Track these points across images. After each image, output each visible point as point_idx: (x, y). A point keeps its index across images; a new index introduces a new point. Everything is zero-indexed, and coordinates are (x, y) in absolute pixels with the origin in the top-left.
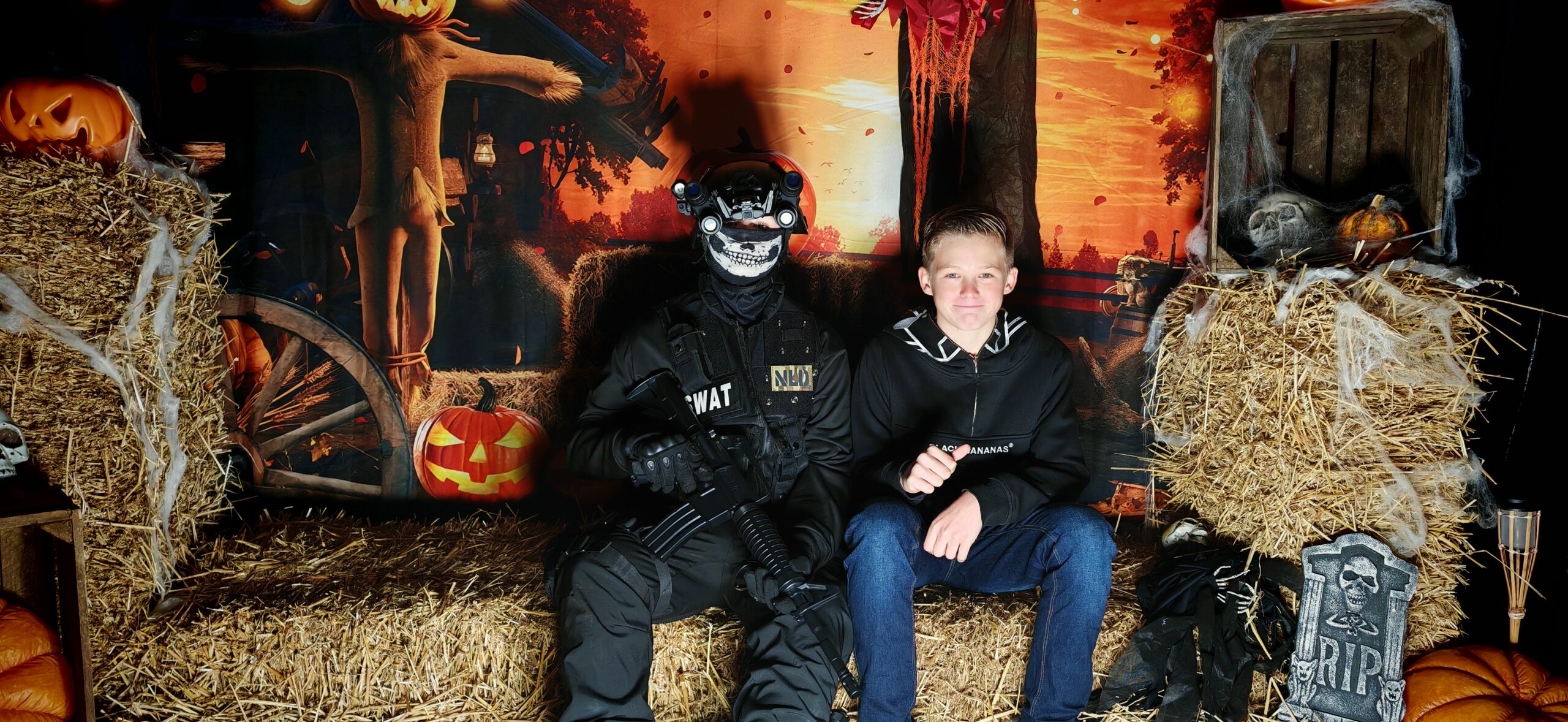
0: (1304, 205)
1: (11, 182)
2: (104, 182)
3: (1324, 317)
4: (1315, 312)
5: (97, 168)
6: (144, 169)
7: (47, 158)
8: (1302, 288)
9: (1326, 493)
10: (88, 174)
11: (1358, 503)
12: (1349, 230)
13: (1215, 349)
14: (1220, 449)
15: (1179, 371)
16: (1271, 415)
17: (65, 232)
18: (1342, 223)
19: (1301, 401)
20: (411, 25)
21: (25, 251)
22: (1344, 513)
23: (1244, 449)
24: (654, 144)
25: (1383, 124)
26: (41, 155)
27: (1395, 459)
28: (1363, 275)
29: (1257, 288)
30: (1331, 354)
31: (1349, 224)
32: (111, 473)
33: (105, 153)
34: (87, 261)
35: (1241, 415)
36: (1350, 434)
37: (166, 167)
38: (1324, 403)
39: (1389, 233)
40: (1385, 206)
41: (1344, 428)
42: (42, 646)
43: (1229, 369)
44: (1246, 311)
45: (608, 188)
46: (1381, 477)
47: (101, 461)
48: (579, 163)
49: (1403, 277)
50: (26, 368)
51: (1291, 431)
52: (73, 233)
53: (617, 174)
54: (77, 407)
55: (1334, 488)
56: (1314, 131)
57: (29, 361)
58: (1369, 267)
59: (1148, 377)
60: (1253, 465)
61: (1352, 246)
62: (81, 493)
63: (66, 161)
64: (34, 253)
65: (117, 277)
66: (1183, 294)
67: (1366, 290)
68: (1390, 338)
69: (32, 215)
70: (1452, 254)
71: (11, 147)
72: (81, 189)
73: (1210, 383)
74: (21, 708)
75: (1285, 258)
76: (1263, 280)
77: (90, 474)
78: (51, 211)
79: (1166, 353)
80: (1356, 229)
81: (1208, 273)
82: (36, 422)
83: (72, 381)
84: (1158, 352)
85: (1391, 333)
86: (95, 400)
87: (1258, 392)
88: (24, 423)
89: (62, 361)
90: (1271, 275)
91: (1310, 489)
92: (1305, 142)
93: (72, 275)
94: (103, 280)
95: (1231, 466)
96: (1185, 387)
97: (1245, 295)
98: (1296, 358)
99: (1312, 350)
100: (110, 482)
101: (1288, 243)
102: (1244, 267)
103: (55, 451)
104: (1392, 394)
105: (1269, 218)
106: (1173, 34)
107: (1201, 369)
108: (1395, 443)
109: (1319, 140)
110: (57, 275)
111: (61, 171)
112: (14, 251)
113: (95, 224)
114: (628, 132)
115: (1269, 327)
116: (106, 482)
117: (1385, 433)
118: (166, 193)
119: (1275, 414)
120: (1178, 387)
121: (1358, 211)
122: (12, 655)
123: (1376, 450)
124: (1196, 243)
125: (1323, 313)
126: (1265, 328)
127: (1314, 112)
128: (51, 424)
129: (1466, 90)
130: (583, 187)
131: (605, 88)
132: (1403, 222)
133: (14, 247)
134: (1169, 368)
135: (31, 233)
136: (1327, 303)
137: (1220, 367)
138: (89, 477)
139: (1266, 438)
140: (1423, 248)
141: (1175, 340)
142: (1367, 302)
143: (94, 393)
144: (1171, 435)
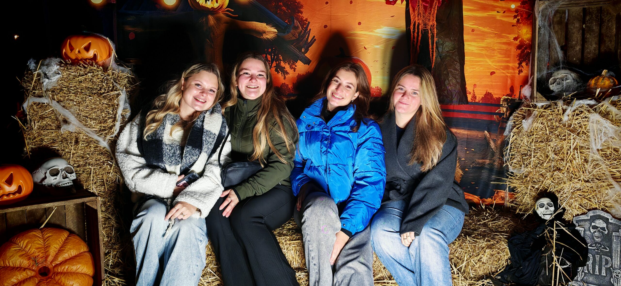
0: (573, 74)
1: (70, 74)
2: (103, 74)
3: (584, 120)
4: (580, 118)
5: (101, 69)
6: (116, 69)
7: (83, 65)
8: (574, 108)
9: (584, 192)
10: (97, 71)
11: (598, 196)
12: (593, 84)
13: (535, 134)
14: (538, 174)
15: (519, 143)
16: (560, 160)
17: (90, 93)
18: (590, 81)
19: (574, 155)
20: (212, 11)
21: (75, 100)
22: (593, 200)
23: (549, 175)
24: (306, 55)
25: (605, 41)
26: (80, 64)
27: (615, 178)
28: (600, 102)
29: (554, 108)
30: (587, 135)
31: (593, 82)
32: (106, 184)
33: (103, 63)
34: (97, 104)
35: (547, 160)
36: (595, 168)
37: (124, 68)
38: (584, 155)
39: (610, 85)
40: (609, 74)
41: (592, 165)
42: (84, 248)
43: (542, 142)
44: (549, 118)
45: (287, 73)
46: (608, 185)
47: (103, 179)
48: (276, 63)
49: (617, 103)
50: (76, 144)
51: (569, 166)
52: (92, 93)
53: (291, 68)
54: (94, 159)
55: (589, 190)
56: (576, 44)
57: (77, 142)
58: (602, 99)
59: (506, 146)
60: (553, 180)
61: (595, 91)
62: (96, 191)
63: (90, 66)
64: (78, 101)
65: (108, 110)
66: (521, 112)
67: (602, 109)
68: (612, 128)
69: (78, 87)
71: (69, 61)
72: (95, 77)
73: (533, 147)
74: (77, 271)
75: (566, 96)
76: (557, 105)
77: (99, 184)
78: (84, 85)
79: (513, 136)
80: (596, 84)
81: (532, 103)
82: (79, 165)
83: (92, 149)
84: (510, 135)
85: (613, 126)
86: (100, 156)
87: (555, 151)
88: (75, 165)
89: (89, 142)
90: (560, 103)
91: (578, 190)
92: (572, 49)
93: (92, 109)
94: (103, 111)
95: (543, 182)
96: (522, 150)
97: (549, 112)
98: (572, 137)
99: (578, 134)
100: (106, 187)
101: (567, 90)
102: (548, 100)
103: (86, 176)
104: (612, 151)
105: (558, 80)
107: (529, 143)
108: (614, 171)
109: (578, 48)
110: (87, 109)
111: (88, 70)
112: (71, 100)
113: (100, 90)
114: (295, 51)
115: (560, 124)
116: (105, 188)
117: (610, 167)
118: (124, 78)
119: (563, 160)
120: (519, 150)
121: (596, 76)
122: (73, 252)
123: (606, 174)
124: (526, 91)
125: (583, 118)
126: (557, 124)
127: (576, 36)
128: (85, 166)
130: (278, 73)
131: (286, 33)
132: (616, 81)
133: (71, 98)
134: (515, 142)
135: (77, 93)
136: (585, 114)
137: (537, 141)
138: (99, 186)
139: (559, 169)
141: (517, 131)
142: (602, 113)
143: (100, 153)
144: (516, 169)
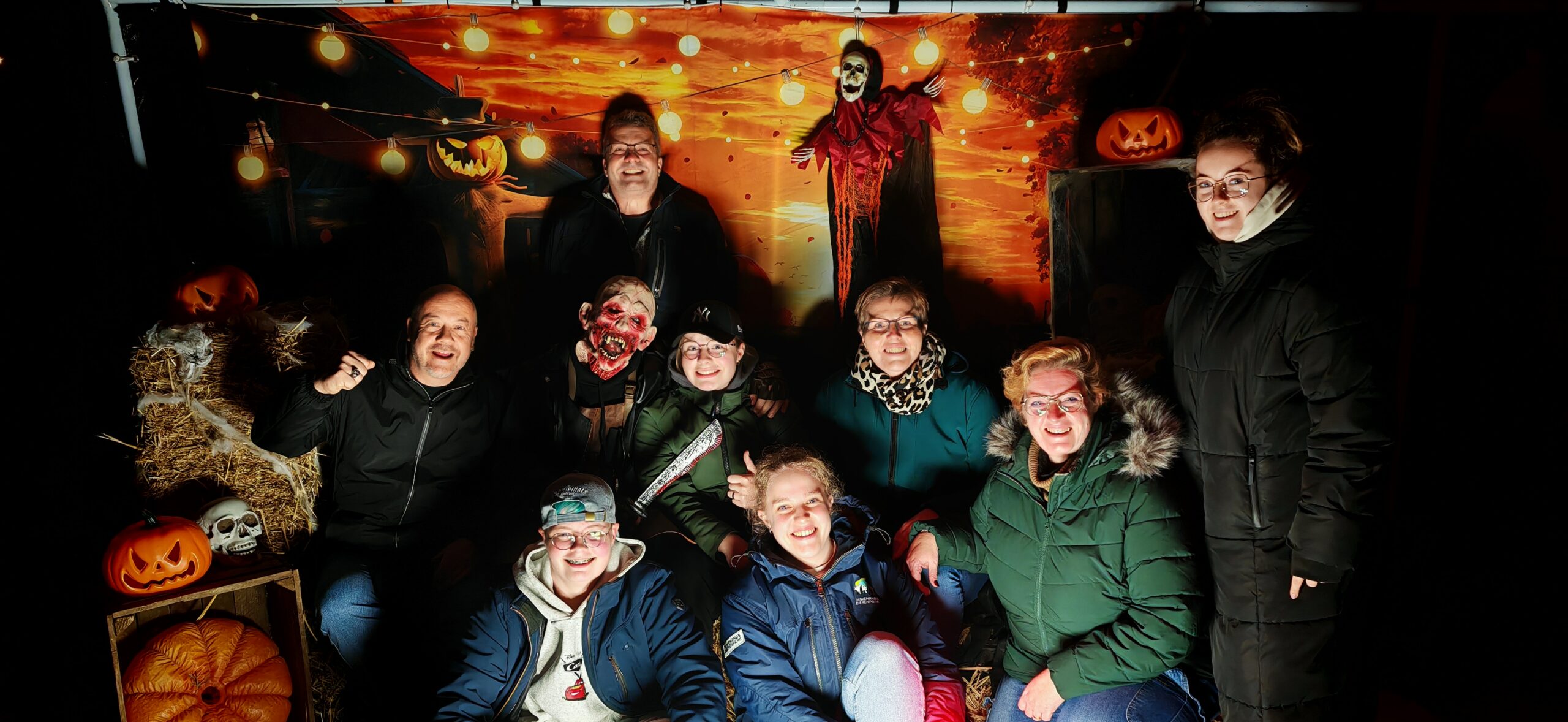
20: (478, 184)
106: (1039, 155)
122: (255, 658)
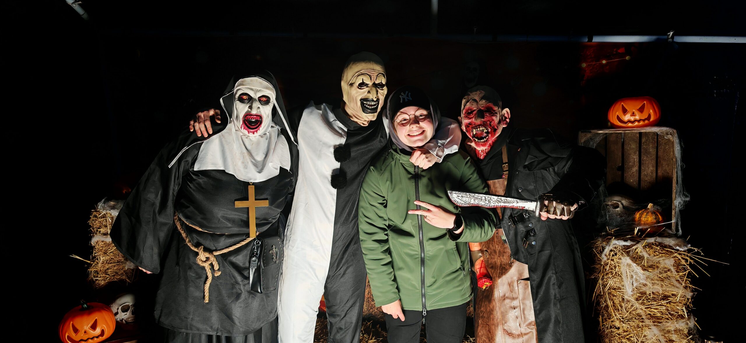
0: (624, 202)
8: (611, 248)
12: (638, 218)
18: (635, 214)
22: (634, 339)
28: (636, 244)
31: (638, 215)
39: (651, 222)
40: (653, 209)
56: (633, 165)
67: (635, 252)
68: (642, 274)
70: (679, 233)
92: (629, 170)
109: (635, 169)
121: (642, 210)
127: (633, 158)
129: (684, 166)
132: (660, 217)
136: (619, 256)
140: (666, 230)
142: (634, 258)
